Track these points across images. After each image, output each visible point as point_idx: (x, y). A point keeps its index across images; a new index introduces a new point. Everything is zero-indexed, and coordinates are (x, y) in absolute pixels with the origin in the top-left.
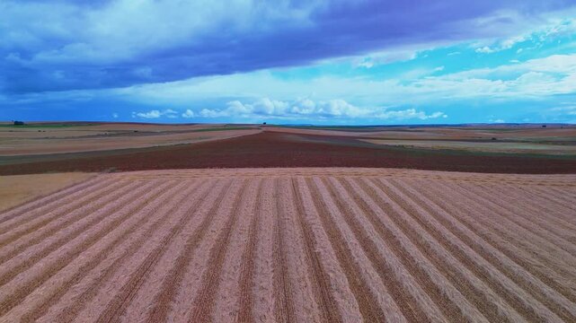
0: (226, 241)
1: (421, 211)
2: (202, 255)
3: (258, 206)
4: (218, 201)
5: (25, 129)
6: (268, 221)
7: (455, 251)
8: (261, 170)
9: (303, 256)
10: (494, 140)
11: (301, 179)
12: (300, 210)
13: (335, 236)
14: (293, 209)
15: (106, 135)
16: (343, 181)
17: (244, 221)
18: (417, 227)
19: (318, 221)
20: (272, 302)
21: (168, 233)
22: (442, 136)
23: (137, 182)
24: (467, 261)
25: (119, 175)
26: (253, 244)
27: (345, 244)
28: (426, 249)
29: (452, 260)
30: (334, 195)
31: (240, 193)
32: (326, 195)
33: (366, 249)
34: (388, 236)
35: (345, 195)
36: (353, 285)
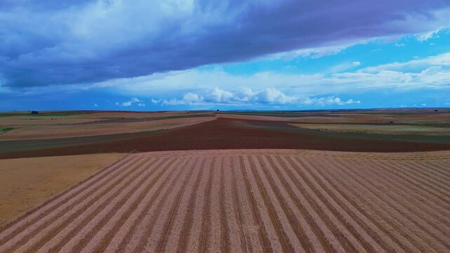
0: (210, 187)
1: (307, 174)
2: (201, 192)
3: (222, 172)
4: (201, 169)
5: (41, 117)
6: (228, 179)
7: (317, 192)
8: (221, 151)
9: (245, 193)
10: (391, 123)
11: (245, 157)
12: (244, 174)
13: (260, 185)
14: (240, 173)
15: (101, 122)
16: (268, 158)
17: (216, 178)
18: (302, 181)
19: (253, 179)
20: (233, 209)
21: (182, 184)
22: (353, 120)
23: (153, 159)
24: (320, 196)
25: (140, 154)
26: (222, 188)
27: (265, 189)
28: (303, 191)
29: (313, 196)
30: (262, 165)
31: (212, 165)
32: (258, 166)
33: (274, 191)
34: (287, 186)
35: (268, 165)
36: (266, 204)
